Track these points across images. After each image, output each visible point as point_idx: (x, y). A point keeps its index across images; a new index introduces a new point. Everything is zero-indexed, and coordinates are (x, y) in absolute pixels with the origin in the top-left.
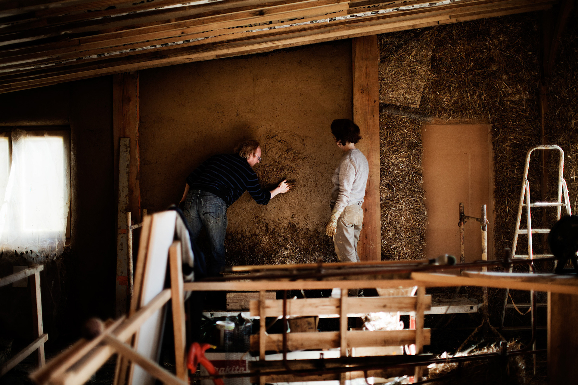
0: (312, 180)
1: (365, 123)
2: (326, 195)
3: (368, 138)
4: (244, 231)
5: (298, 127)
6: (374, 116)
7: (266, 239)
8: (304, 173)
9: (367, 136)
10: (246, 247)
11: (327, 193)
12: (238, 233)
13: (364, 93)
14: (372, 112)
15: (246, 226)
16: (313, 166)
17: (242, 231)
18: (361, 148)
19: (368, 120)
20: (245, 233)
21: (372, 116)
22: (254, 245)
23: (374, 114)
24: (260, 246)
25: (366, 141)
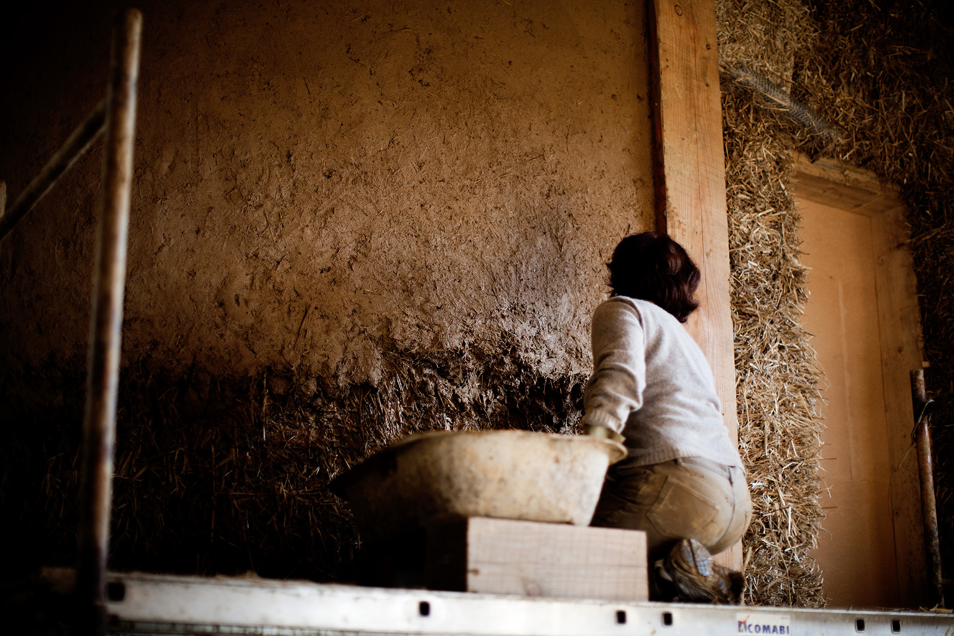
0: (548, 234)
1: (689, 96)
2: (585, 289)
3: (696, 142)
4: (333, 366)
5: (510, 62)
6: (707, 85)
7: (397, 413)
8: (526, 207)
9: (694, 136)
10: (330, 435)
11: (591, 285)
12: (310, 375)
13: (683, 16)
14: (704, 74)
15: (339, 349)
16: (549, 190)
17: (326, 366)
18: (682, 164)
19: (695, 92)
20: (336, 377)
21: (703, 84)
22: (358, 428)
23: (708, 81)
24: (378, 436)
25: (692, 149)
